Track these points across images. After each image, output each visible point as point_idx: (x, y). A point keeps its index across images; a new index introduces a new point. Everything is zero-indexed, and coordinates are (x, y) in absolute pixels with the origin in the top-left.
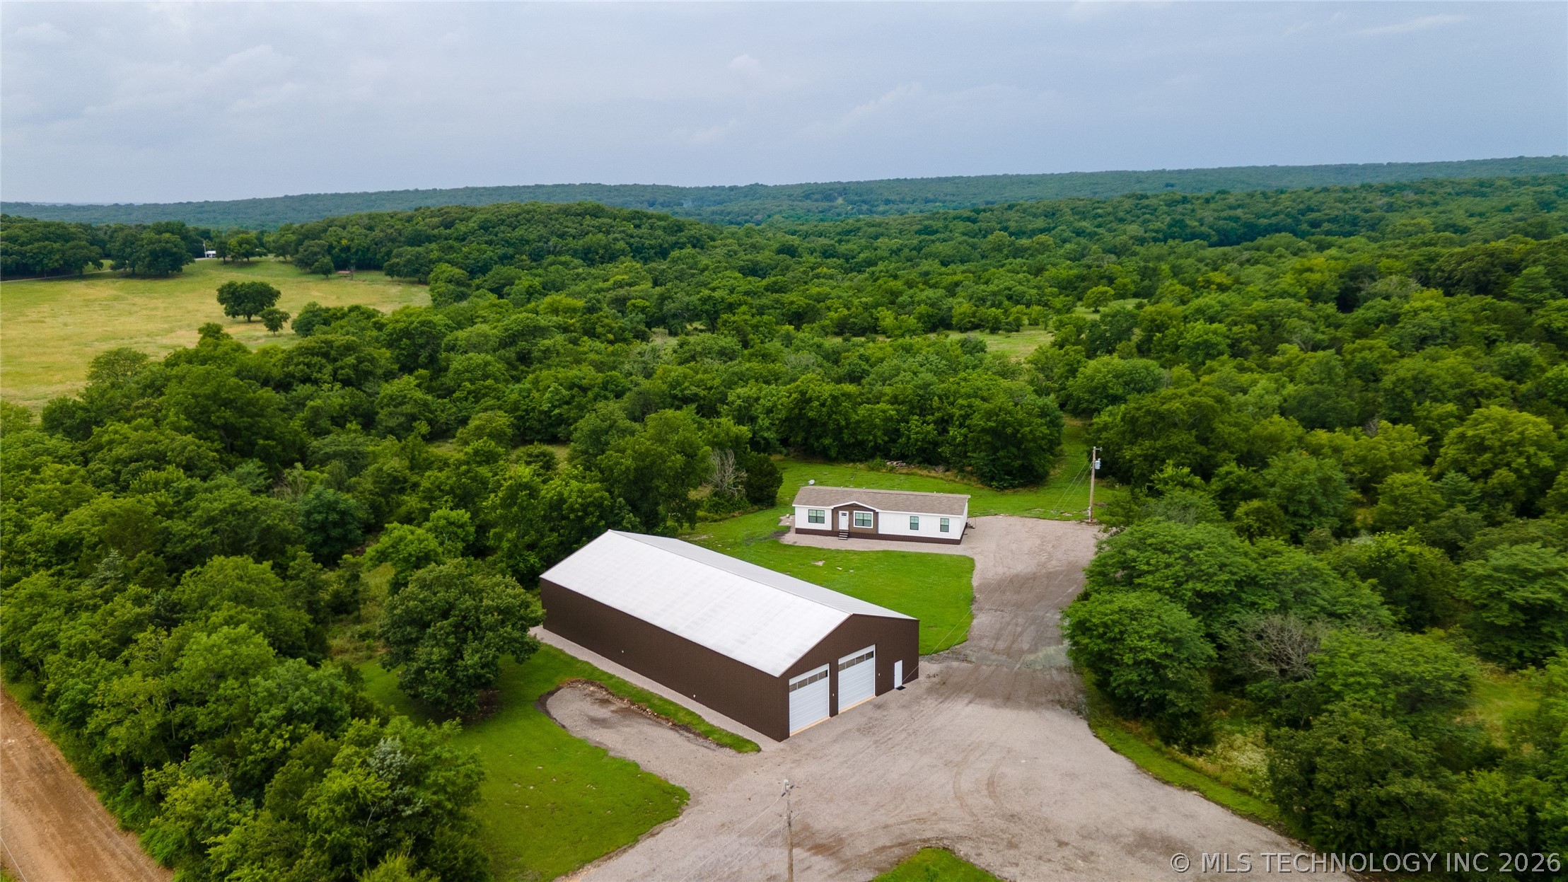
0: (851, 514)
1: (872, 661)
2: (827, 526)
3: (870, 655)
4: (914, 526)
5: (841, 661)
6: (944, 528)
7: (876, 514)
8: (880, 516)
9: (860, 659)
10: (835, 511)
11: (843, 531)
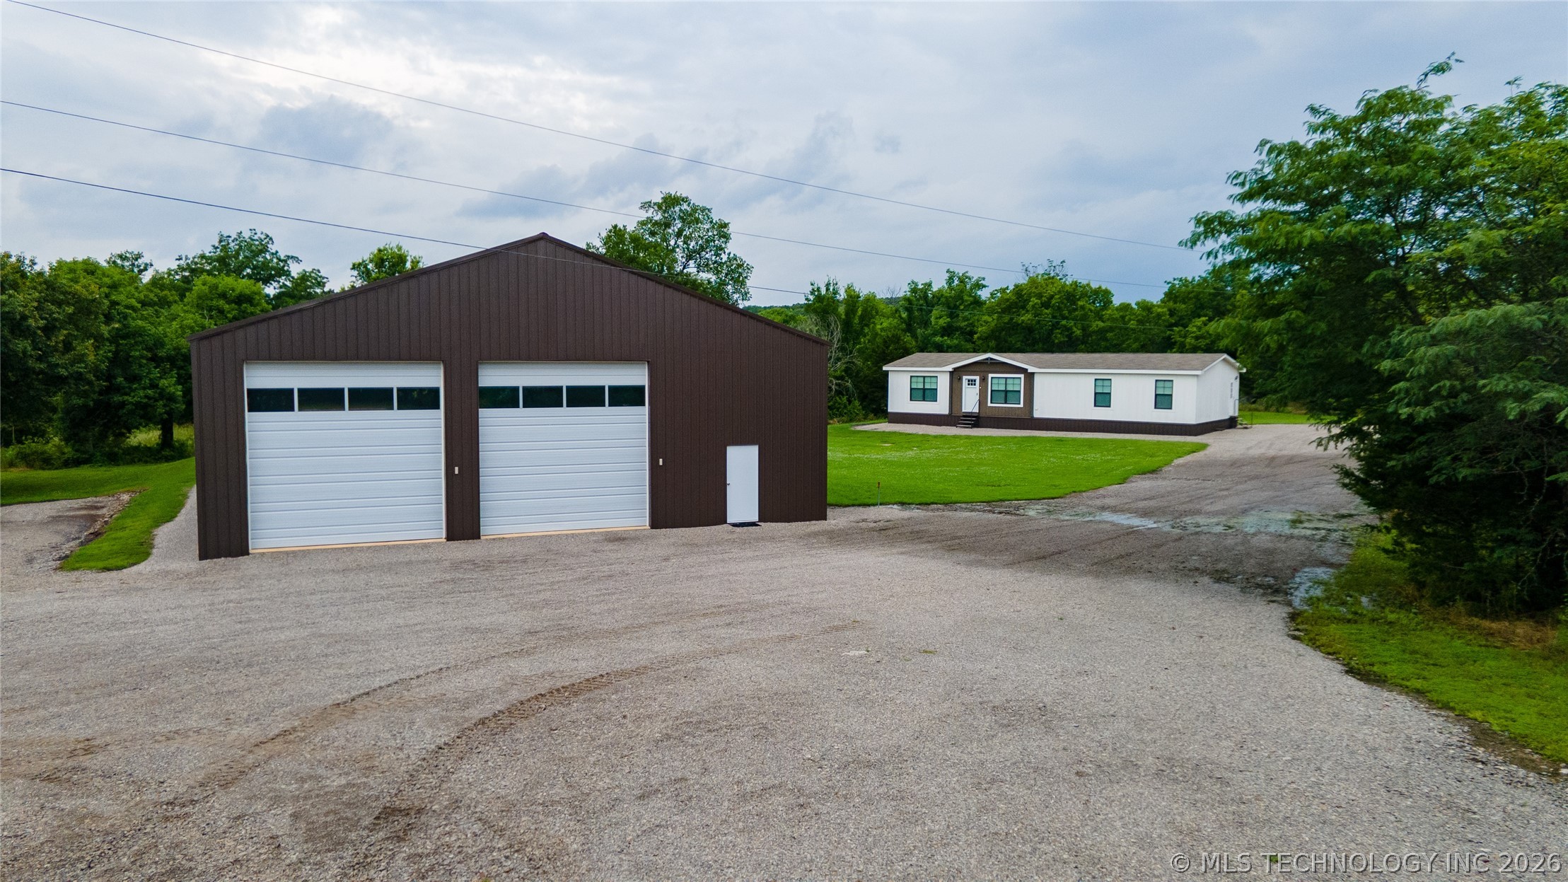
0: (984, 380)
1: (636, 420)
2: (940, 407)
3: (625, 396)
4: (1102, 399)
5: (493, 377)
6: (1163, 400)
7: (1030, 377)
8: (1037, 378)
9: (585, 397)
10: (956, 375)
11: (969, 415)
